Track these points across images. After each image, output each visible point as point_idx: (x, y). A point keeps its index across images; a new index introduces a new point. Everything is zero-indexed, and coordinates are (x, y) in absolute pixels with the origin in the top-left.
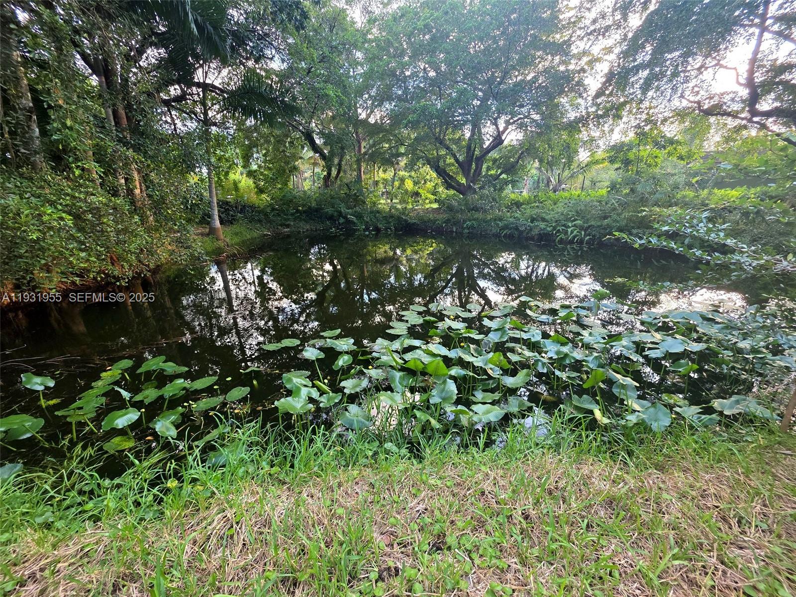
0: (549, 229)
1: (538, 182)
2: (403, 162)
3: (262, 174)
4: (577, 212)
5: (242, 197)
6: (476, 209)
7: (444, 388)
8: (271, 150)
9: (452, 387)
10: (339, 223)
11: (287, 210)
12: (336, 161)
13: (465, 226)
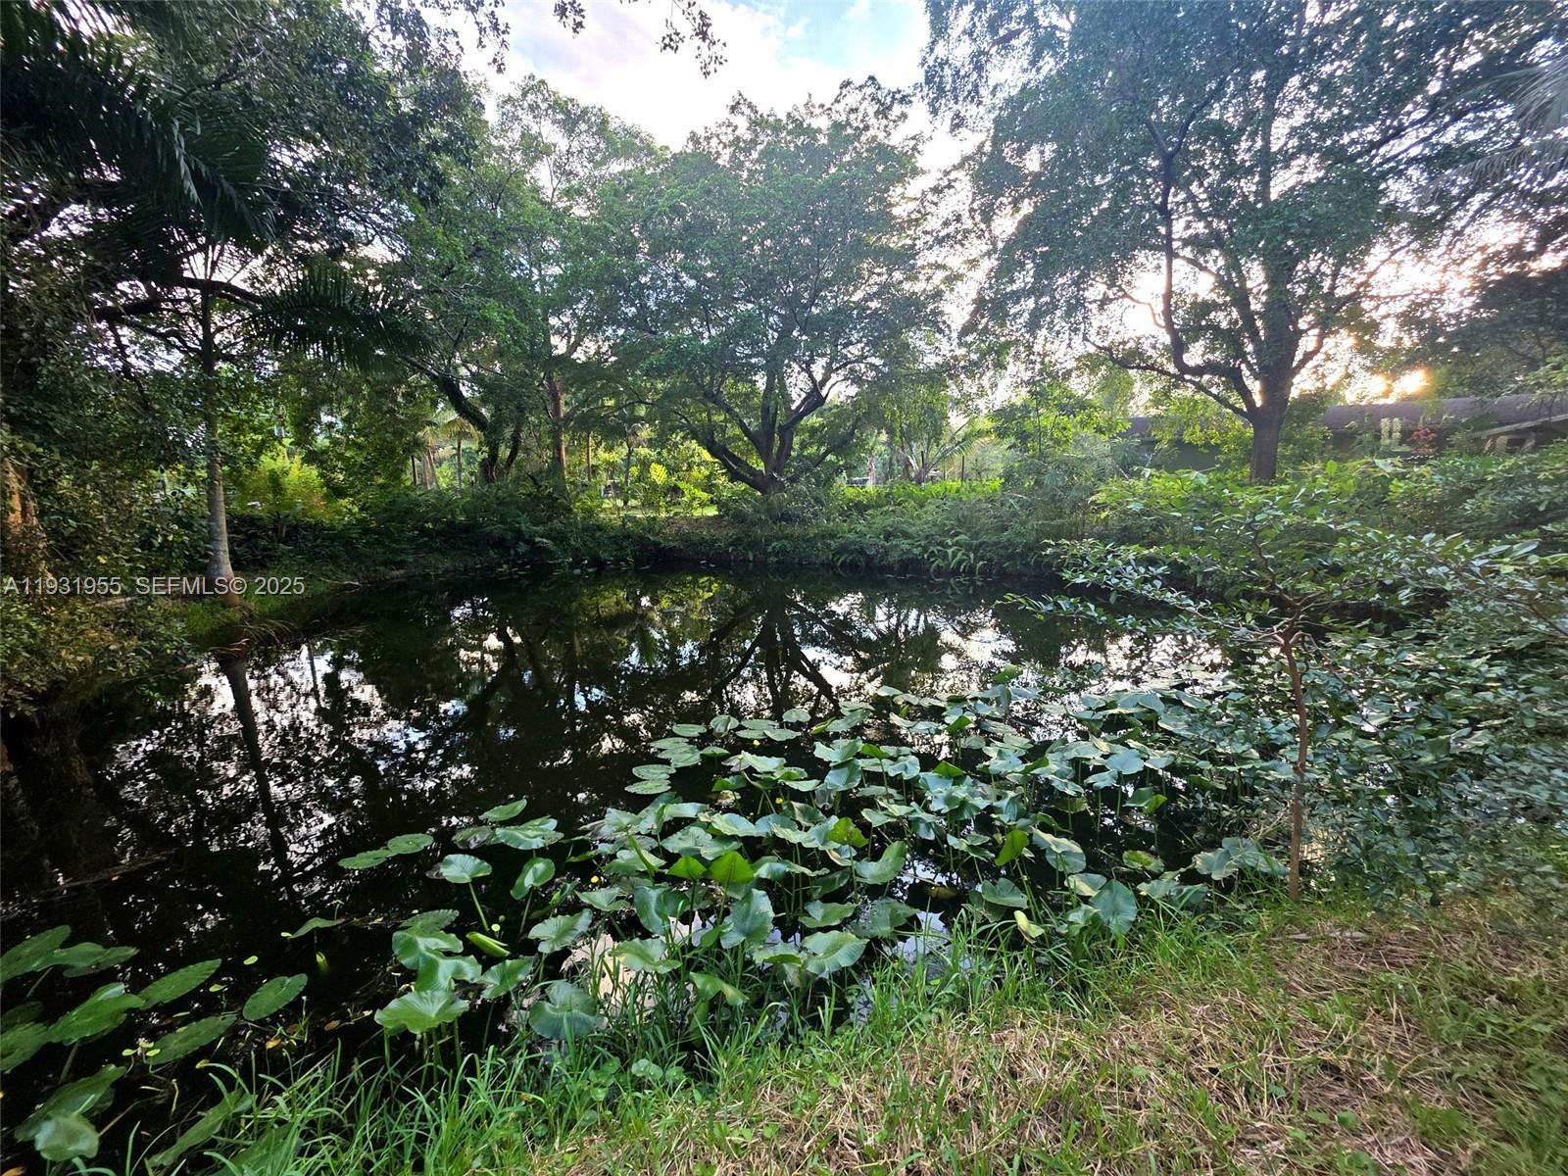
0: (916, 551)
1: (891, 464)
2: (645, 432)
3: (340, 457)
4: (959, 520)
5: (292, 506)
6: (787, 518)
7: (748, 911)
8: (362, 410)
9: (763, 904)
10: (517, 553)
11: (400, 531)
12: (508, 432)
13: (770, 549)
